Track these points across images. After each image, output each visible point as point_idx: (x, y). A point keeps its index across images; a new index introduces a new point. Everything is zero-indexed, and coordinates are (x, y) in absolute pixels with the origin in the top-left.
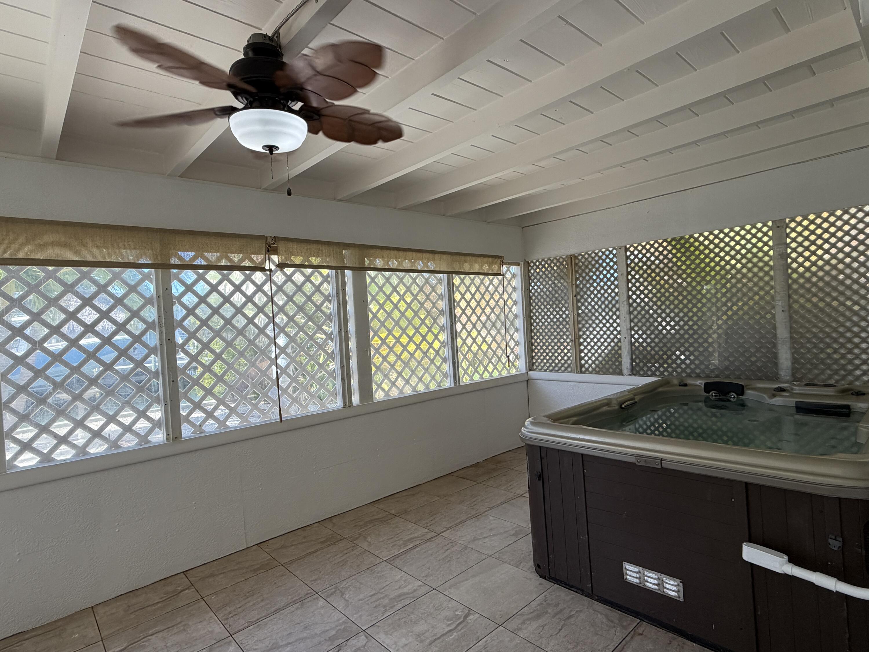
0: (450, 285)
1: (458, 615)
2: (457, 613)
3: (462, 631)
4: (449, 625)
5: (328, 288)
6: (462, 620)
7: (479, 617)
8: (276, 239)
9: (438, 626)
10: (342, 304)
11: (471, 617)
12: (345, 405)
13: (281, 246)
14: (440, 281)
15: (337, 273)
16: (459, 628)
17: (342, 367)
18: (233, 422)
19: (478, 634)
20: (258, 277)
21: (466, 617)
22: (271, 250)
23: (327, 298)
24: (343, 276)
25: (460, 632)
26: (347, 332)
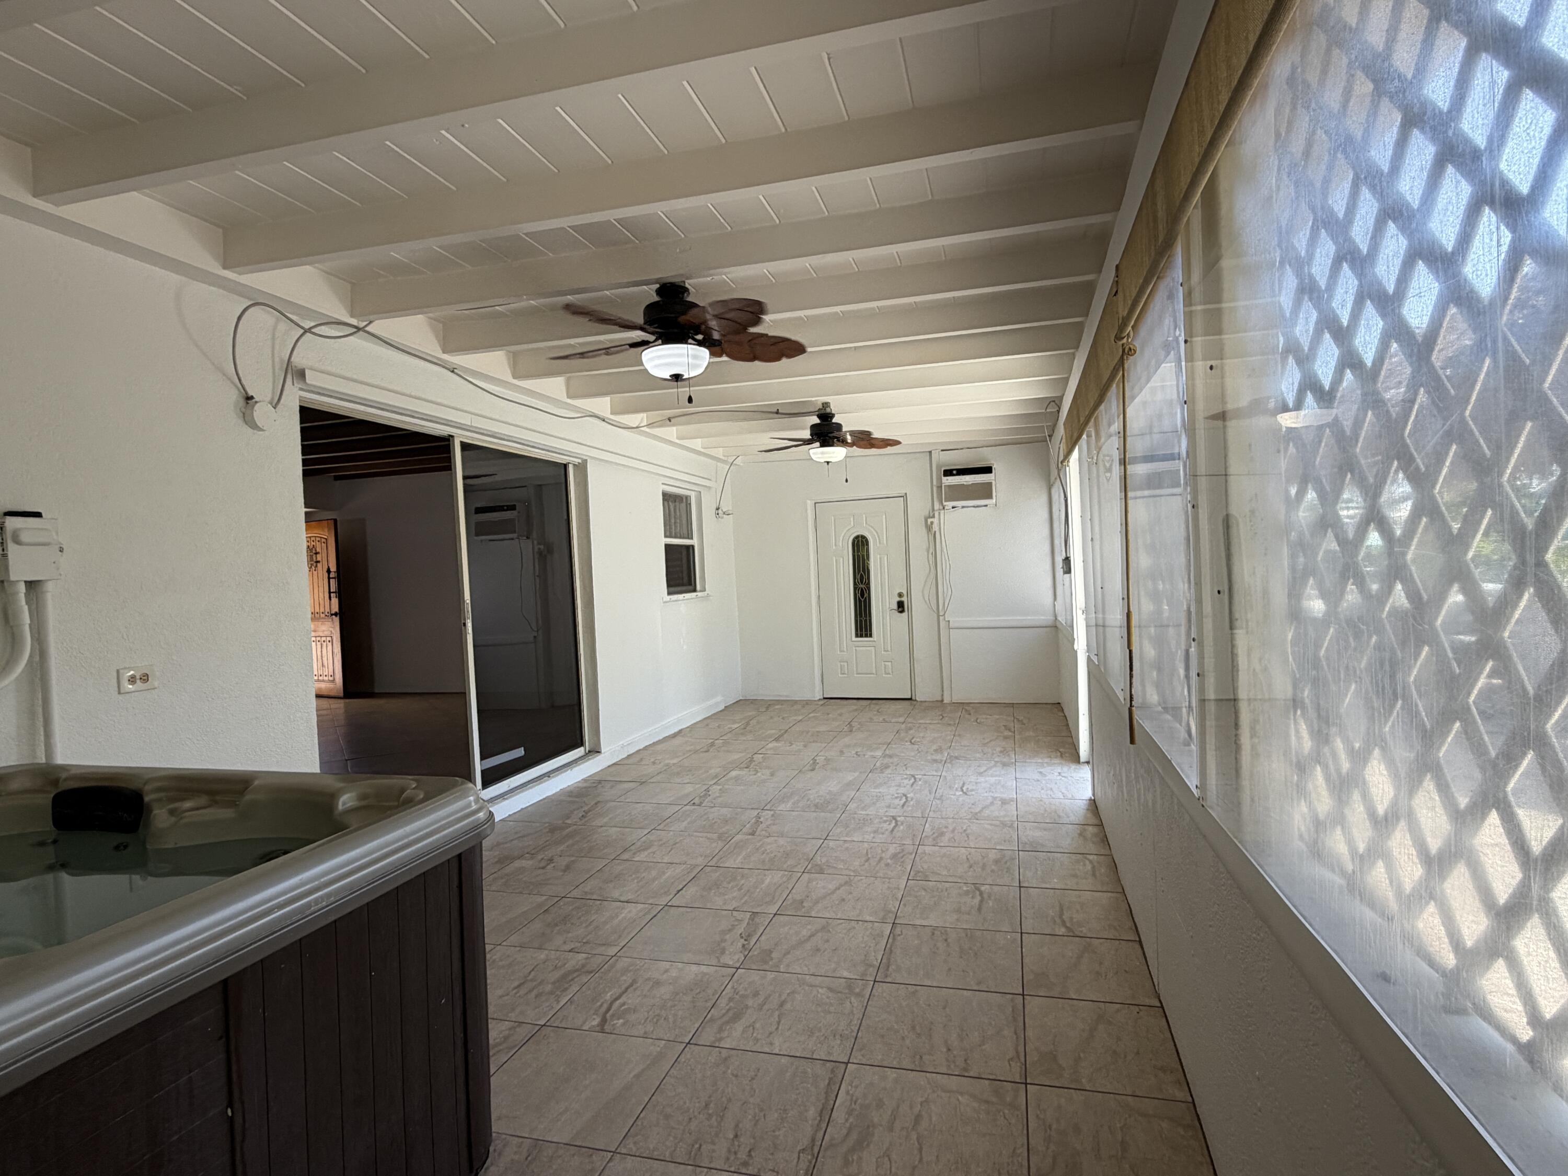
1: (618, 1019)
2: (621, 1021)
3: (599, 1004)
4: (624, 1004)
6: (608, 1015)
7: (582, 1025)
9: (640, 998)
11: (595, 1023)
16: (605, 1006)
19: (573, 1007)
21: (604, 1021)
25: (602, 1001)
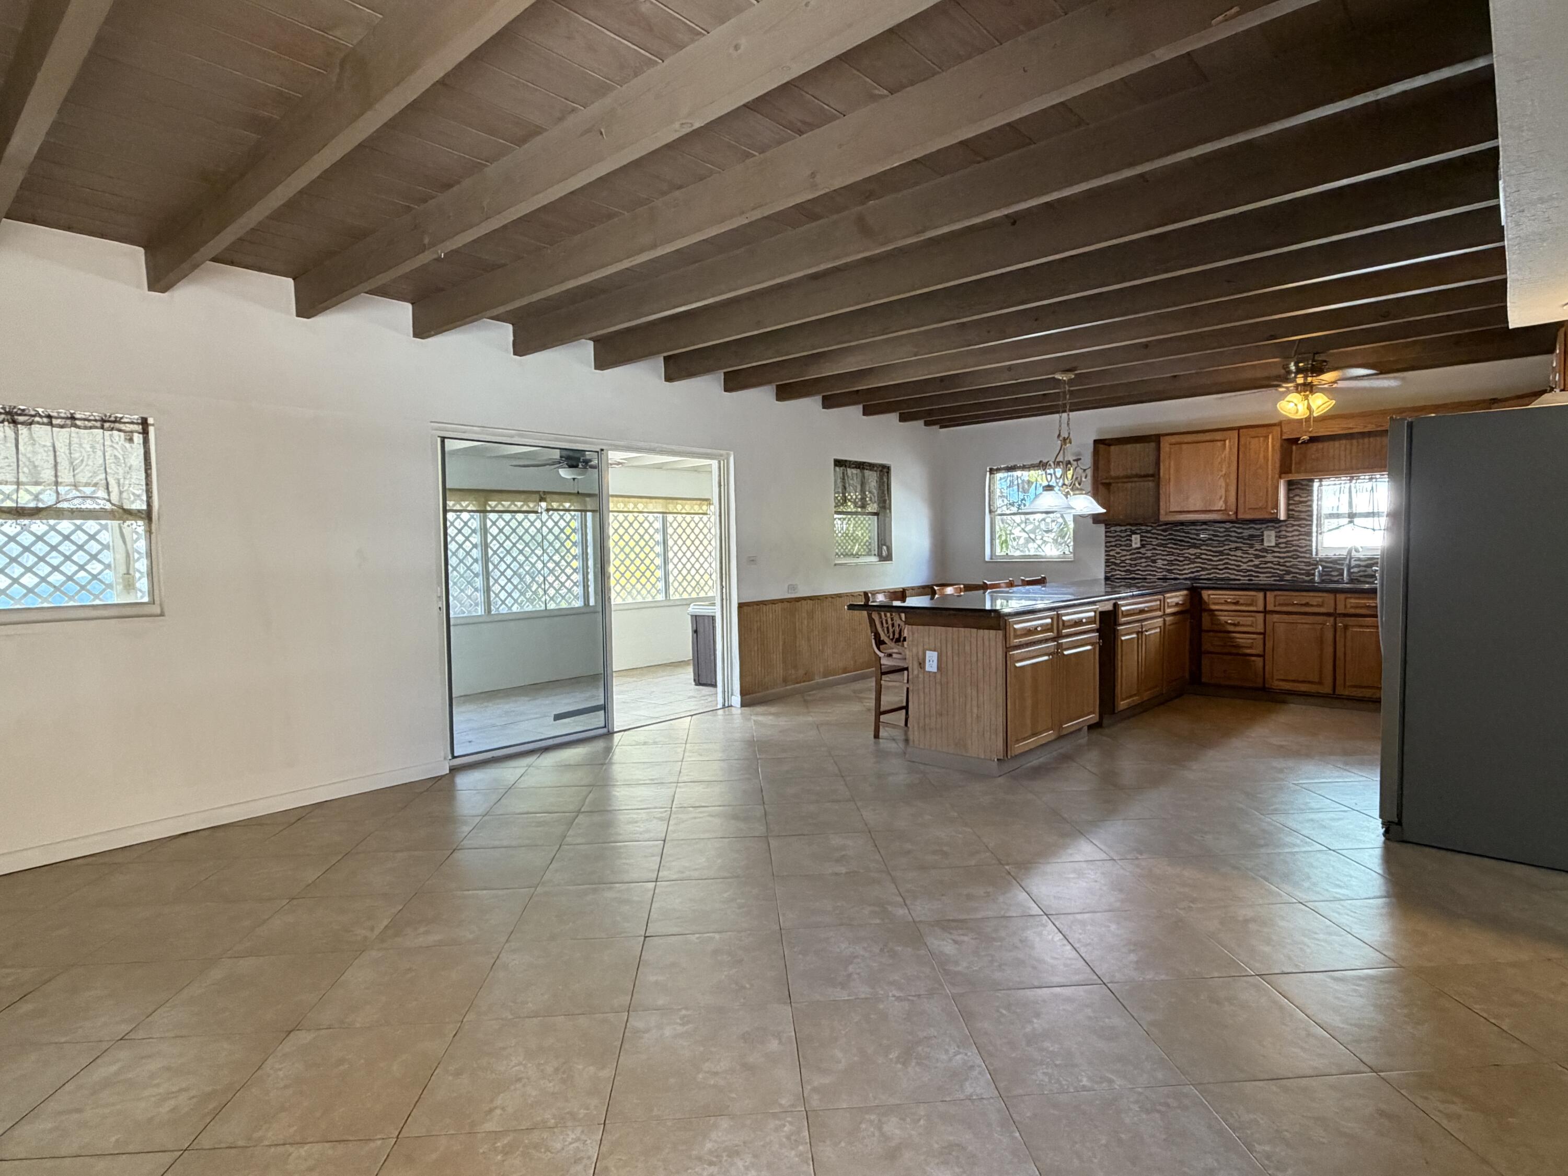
0: (664, 521)
5: (574, 524)
8: (544, 493)
10: (584, 535)
12: (585, 604)
13: (548, 497)
14: (656, 518)
15: (581, 515)
17: (584, 578)
18: (515, 609)
20: (532, 517)
22: (542, 500)
23: (574, 531)
24: (586, 515)
26: (587, 554)
